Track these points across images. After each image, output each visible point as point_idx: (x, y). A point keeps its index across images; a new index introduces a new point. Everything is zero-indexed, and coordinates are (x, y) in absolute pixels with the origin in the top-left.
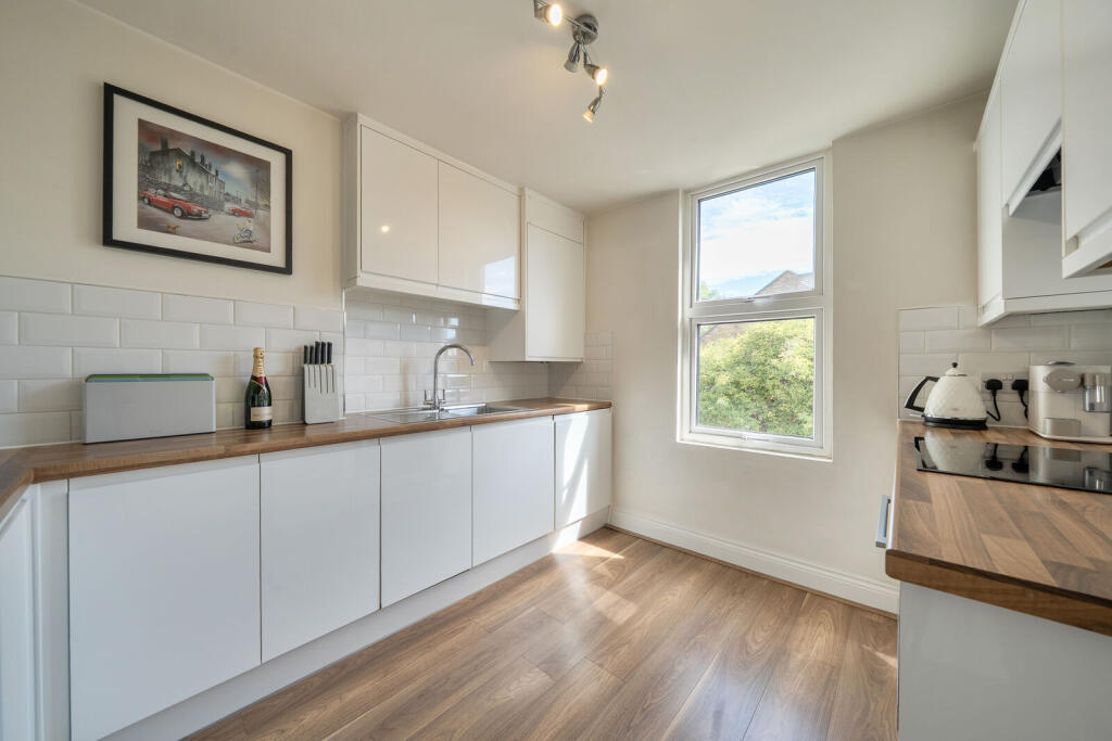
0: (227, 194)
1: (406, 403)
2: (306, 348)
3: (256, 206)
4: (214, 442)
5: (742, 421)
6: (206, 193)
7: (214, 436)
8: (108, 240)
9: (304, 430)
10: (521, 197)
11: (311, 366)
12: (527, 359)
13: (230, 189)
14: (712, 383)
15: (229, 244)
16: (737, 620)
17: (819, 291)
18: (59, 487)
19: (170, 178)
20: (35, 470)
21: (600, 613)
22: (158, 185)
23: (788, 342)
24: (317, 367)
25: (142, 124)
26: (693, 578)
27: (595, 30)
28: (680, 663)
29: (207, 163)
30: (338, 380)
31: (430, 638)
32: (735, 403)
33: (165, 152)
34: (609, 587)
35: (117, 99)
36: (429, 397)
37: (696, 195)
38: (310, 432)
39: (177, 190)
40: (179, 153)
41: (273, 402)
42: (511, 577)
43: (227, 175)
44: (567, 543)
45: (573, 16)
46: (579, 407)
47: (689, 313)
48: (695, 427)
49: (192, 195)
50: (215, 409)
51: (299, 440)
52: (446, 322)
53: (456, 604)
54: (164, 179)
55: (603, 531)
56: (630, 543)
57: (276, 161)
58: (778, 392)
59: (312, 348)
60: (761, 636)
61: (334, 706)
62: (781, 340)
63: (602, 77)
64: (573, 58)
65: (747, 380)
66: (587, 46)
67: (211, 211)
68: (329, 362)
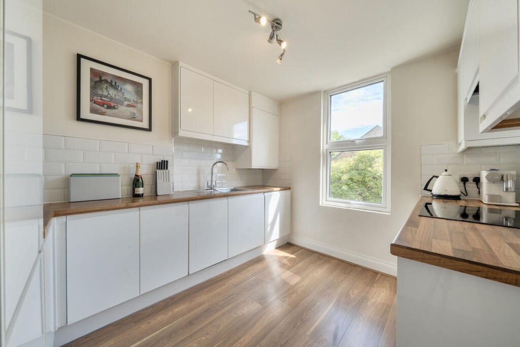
0: (125, 98)
1: (199, 187)
2: (157, 163)
3: (137, 102)
4: (120, 202)
5: (354, 197)
6: (117, 98)
7: (120, 200)
8: (79, 118)
9: (156, 198)
10: (250, 95)
11: (160, 171)
12: (252, 168)
13: (127, 96)
14: (339, 179)
15: (126, 119)
16: (346, 285)
17: (385, 137)
18: (62, 219)
19: (103, 92)
20: (55, 212)
21: (284, 280)
22: (98, 95)
23: (376, 159)
24: (162, 171)
25: (92, 70)
26: (327, 266)
27: (281, 25)
28: (319, 301)
29: (117, 85)
30: (171, 176)
31: (209, 288)
32: (351, 189)
33: (101, 81)
34: (289, 269)
35: (82, 59)
36: (209, 184)
37: (329, 93)
38: (159, 199)
39: (105, 97)
40: (106, 81)
41: (144, 186)
42: (244, 264)
43: (125, 90)
44: (270, 250)
45: (271, 20)
46: (275, 189)
47: (326, 147)
48: (328, 199)
49: (111, 99)
50: (120, 188)
51: (156, 202)
52: (217, 151)
53: (221, 275)
54: (100, 92)
55: (287, 245)
56: (299, 251)
57: (145, 83)
58: (371, 183)
59: (160, 163)
60: (356, 291)
61: (170, 314)
62: (373, 159)
63: (284, 45)
64: (271, 37)
65: (357, 178)
66: (278, 32)
67: (119, 105)
68: (167, 168)
